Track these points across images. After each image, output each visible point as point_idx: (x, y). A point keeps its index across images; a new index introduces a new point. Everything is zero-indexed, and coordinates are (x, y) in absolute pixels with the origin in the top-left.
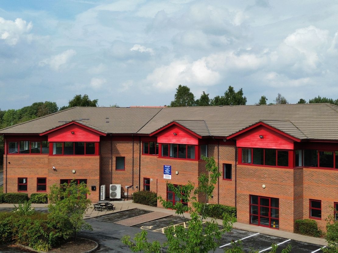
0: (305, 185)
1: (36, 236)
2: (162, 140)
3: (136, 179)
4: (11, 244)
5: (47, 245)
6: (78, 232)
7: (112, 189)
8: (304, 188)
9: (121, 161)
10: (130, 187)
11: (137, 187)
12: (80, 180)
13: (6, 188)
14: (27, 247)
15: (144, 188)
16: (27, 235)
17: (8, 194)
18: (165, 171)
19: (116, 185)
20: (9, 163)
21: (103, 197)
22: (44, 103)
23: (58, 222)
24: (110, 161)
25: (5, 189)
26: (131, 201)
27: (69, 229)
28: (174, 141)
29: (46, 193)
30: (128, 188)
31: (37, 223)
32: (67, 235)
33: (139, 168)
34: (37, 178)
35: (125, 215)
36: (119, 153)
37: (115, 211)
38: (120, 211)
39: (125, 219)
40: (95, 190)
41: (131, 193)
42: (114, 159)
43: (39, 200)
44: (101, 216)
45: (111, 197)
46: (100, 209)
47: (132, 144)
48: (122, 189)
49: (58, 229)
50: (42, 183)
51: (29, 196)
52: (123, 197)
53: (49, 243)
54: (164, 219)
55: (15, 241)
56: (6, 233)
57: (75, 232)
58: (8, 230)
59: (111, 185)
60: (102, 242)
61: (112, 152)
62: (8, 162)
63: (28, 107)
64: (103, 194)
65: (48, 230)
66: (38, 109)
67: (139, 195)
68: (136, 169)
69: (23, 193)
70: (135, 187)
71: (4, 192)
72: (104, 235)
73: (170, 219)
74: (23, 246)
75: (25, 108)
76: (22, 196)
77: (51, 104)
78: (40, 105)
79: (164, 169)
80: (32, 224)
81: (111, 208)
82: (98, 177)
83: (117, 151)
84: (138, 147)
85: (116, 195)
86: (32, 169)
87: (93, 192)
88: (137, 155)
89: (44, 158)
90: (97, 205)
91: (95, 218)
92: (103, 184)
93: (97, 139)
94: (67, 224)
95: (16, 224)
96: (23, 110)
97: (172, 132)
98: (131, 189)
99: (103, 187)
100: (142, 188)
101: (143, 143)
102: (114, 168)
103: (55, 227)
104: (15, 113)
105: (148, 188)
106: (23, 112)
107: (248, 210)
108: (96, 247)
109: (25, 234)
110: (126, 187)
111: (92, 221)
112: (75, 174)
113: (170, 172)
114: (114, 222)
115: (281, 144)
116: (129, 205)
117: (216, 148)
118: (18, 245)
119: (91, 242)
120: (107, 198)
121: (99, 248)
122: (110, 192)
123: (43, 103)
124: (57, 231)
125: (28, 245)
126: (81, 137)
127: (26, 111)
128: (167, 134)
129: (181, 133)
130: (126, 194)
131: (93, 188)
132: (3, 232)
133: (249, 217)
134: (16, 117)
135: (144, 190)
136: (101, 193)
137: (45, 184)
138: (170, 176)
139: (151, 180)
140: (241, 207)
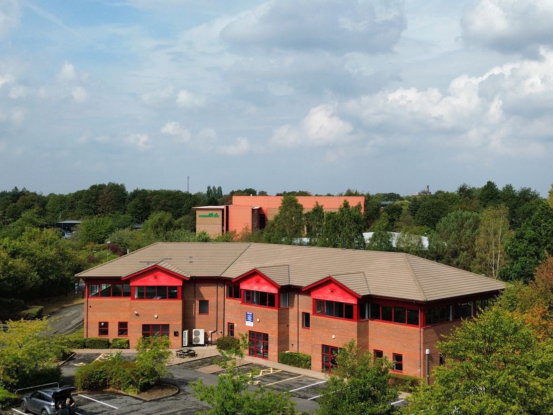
0: (370, 337)
1: (128, 382)
2: (245, 286)
3: (220, 324)
4: (106, 389)
5: (136, 389)
6: (162, 379)
7: (195, 335)
8: (369, 339)
9: (204, 305)
10: (214, 332)
11: (221, 332)
12: (162, 325)
13: (87, 333)
14: (119, 391)
15: (228, 333)
16: (119, 381)
17: (89, 339)
18: (247, 318)
19: (199, 330)
20: (90, 307)
21: (186, 344)
22: (107, 185)
23: (146, 371)
24: (194, 305)
25: (85, 334)
26: (215, 347)
27: (154, 376)
28: (256, 288)
29: (127, 338)
30: (212, 333)
31: (128, 371)
32: (152, 381)
33: (223, 312)
34: (119, 322)
35: (206, 363)
36: (202, 297)
37: (197, 358)
38: (201, 358)
39: (206, 366)
40: (178, 336)
41: (215, 338)
42: (197, 303)
43: (121, 345)
44: (183, 363)
45: (194, 343)
46: (182, 356)
47: (216, 287)
48: (206, 334)
49: (145, 376)
50: (123, 328)
51: (111, 341)
52: (207, 343)
53: (138, 388)
54: (244, 367)
55: (109, 386)
56: (102, 379)
57: (159, 379)
58: (103, 376)
59: (194, 330)
60: (182, 387)
61: (195, 296)
62: (89, 305)
63: (83, 191)
64: (185, 340)
65: (137, 377)
66: (98, 195)
67: (222, 341)
68: (220, 314)
69: (104, 337)
70: (219, 332)
71: (85, 337)
72: (185, 381)
73: (249, 367)
74: (116, 390)
75: (78, 192)
76: (104, 342)
77: (117, 186)
78: (102, 189)
79: (247, 316)
80: (124, 371)
81: (194, 355)
82: (180, 322)
83: (201, 294)
84: (222, 290)
85: (199, 341)
86: (113, 313)
87: (176, 337)
88: (221, 299)
89: (126, 301)
90: (179, 351)
91: (177, 365)
92: (186, 329)
93: (179, 283)
94: (153, 372)
95: (110, 372)
96: (76, 196)
97: (254, 279)
98: (215, 334)
99: (186, 332)
100: (226, 333)
101: (227, 286)
102: (197, 312)
103: (143, 375)
104: (63, 201)
105: (232, 334)
106: (76, 198)
107: (321, 359)
108: (177, 391)
109: (118, 380)
110: (210, 332)
111: (174, 368)
112: (157, 319)
113: (252, 319)
114: (195, 369)
115: (347, 298)
116: (212, 351)
117: (296, 296)
118: (111, 389)
119: (173, 388)
120: (190, 344)
121: (179, 392)
122: (193, 338)
123: (105, 185)
124: (144, 377)
125: (120, 389)
126: (164, 281)
127: (81, 197)
128: (249, 280)
129: (263, 281)
130: (209, 339)
131: (176, 334)
132: (100, 379)
133: (321, 365)
134: (65, 205)
135: (228, 335)
136: (184, 339)
137: (126, 328)
138: (252, 323)
139: (235, 325)
140: (315, 356)
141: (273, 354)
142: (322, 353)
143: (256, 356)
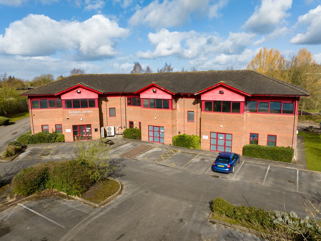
0: (247, 124)
2: (144, 96)
3: (124, 122)
9: (113, 111)
10: (120, 127)
12: (86, 125)
19: (111, 127)
21: (103, 135)
33: (125, 115)
34: (55, 124)
36: (111, 105)
38: (118, 145)
40: (97, 131)
41: (121, 131)
42: (108, 110)
48: (115, 129)
59: (107, 127)
61: (106, 105)
62: (33, 114)
81: (112, 144)
82: (98, 123)
85: (111, 133)
86: (51, 119)
88: (123, 106)
93: (96, 96)
99: (103, 129)
100: (128, 127)
101: (127, 98)
102: (108, 116)
107: (209, 142)
112: (82, 122)
115: (235, 98)
117: (182, 100)
120: (106, 136)
122: (107, 132)
129: (159, 91)
130: (117, 132)
133: (210, 146)
136: (101, 133)
139: (135, 123)
140: (204, 140)
141: (168, 140)
142: (211, 138)
143: (154, 142)
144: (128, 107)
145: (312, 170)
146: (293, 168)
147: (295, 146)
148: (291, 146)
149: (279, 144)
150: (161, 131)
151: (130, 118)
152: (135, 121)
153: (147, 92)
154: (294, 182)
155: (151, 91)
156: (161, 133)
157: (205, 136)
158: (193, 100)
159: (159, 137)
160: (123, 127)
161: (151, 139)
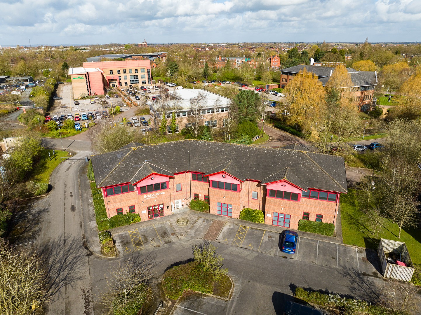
0: (301, 206)
2: (213, 179)
3: (188, 194)
7: (176, 204)
12: (159, 204)
13: (110, 217)
19: (178, 200)
20: (109, 201)
30: (184, 200)
33: (190, 188)
36: (177, 182)
41: (186, 202)
42: (175, 186)
45: (176, 208)
59: (175, 201)
61: (173, 182)
82: (170, 201)
84: (189, 176)
85: (179, 206)
86: (124, 202)
88: (188, 181)
89: (132, 194)
101: (191, 174)
102: (175, 190)
107: (272, 219)
112: (156, 202)
115: (294, 190)
129: (228, 177)
130: (183, 203)
131: (168, 207)
133: (272, 222)
139: (200, 195)
140: (268, 217)
141: (236, 215)
142: (273, 216)
143: (221, 215)
144: (192, 182)
145: (346, 243)
146: (334, 243)
147: (335, 224)
148: (332, 223)
149: (324, 221)
150: (229, 207)
151: (195, 191)
152: (201, 194)
153: (216, 176)
154: (335, 258)
155: (221, 175)
156: (229, 209)
157: (269, 215)
158: (257, 183)
159: (227, 212)
160: (188, 198)
161: (219, 212)
